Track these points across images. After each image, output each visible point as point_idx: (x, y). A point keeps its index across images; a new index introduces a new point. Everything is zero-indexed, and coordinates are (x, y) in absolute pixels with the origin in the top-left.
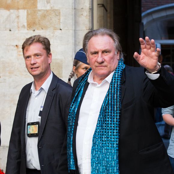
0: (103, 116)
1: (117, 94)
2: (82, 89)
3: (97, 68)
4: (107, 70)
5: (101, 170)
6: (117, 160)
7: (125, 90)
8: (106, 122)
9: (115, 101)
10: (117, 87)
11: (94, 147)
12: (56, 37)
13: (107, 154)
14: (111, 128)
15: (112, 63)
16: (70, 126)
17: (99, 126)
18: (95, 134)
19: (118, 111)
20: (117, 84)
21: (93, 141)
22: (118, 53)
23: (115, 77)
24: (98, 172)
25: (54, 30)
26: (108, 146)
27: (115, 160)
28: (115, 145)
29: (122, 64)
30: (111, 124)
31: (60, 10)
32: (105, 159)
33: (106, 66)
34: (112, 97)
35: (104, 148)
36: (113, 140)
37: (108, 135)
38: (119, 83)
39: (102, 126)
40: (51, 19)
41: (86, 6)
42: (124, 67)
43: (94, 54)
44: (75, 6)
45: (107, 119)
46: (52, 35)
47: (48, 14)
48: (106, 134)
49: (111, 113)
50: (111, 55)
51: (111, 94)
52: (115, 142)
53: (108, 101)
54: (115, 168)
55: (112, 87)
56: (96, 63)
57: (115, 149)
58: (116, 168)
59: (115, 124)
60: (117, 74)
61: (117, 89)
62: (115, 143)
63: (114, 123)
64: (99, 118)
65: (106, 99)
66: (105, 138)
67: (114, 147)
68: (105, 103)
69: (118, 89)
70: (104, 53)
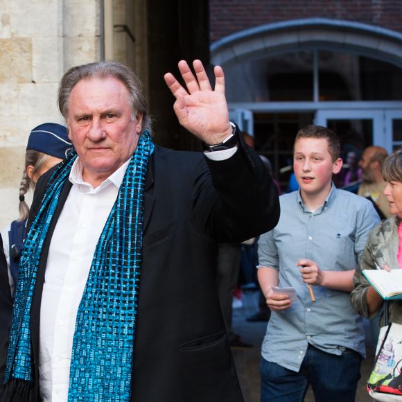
0: (103, 262)
1: (134, 214)
2: (56, 197)
3: (88, 153)
4: (112, 158)
5: (90, 387)
6: (129, 365)
7: (154, 204)
8: (107, 278)
9: (130, 229)
10: (135, 196)
11: (79, 334)
12: (24, 98)
13: (107, 349)
14: (118, 291)
15: (124, 140)
16: (24, 279)
17: (92, 286)
18: (82, 303)
19: (135, 254)
20: (136, 191)
21: (78, 319)
22: (137, 118)
23: (131, 174)
24: (83, 391)
25: (18, 83)
26: (111, 333)
27: (123, 365)
28: (126, 331)
29: (148, 143)
30: (119, 282)
31: (31, 40)
32: (103, 362)
33: (109, 148)
34: (124, 219)
35: (101, 335)
36: (122, 318)
37: (111, 307)
38: (139, 188)
39: (98, 286)
40: (12, 60)
41: (88, 30)
42: (152, 150)
43: (83, 121)
44: (64, 29)
45: (112, 271)
46: (14, 94)
47: (6, 48)
48: (107, 303)
49: (120, 256)
50: (121, 122)
51: (121, 213)
52: (127, 323)
53: (115, 230)
54: (123, 383)
55: (122, 196)
56: (87, 140)
57: (125, 340)
58: (125, 383)
59: (128, 284)
60: (135, 167)
61: (135, 203)
62: (126, 325)
63: (126, 280)
64: (93, 267)
65: (110, 225)
66: (104, 313)
67: (124, 334)
68: (107, 233)
69: (138, 201)
70: (105, 117)
